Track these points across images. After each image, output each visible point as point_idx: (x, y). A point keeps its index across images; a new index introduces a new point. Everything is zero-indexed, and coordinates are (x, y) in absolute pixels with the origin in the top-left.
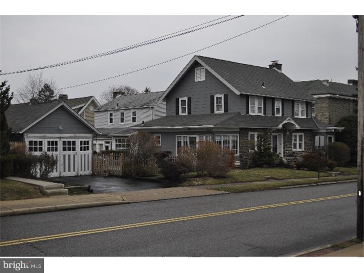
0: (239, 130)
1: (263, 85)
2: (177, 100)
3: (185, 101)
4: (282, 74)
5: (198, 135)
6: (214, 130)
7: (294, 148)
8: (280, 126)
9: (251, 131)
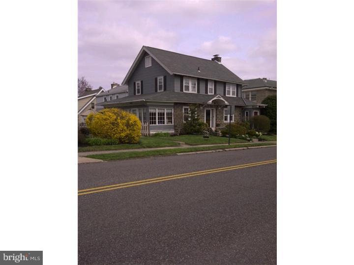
0: (173, 104)
1: (199, 70)
2: (135, 83)
3: (139, 84)
4: (221, 65)
5: (138, 107)
6: (148, 104)
7: (225, 120)
8: (211, 101)
9: (185, 106)
